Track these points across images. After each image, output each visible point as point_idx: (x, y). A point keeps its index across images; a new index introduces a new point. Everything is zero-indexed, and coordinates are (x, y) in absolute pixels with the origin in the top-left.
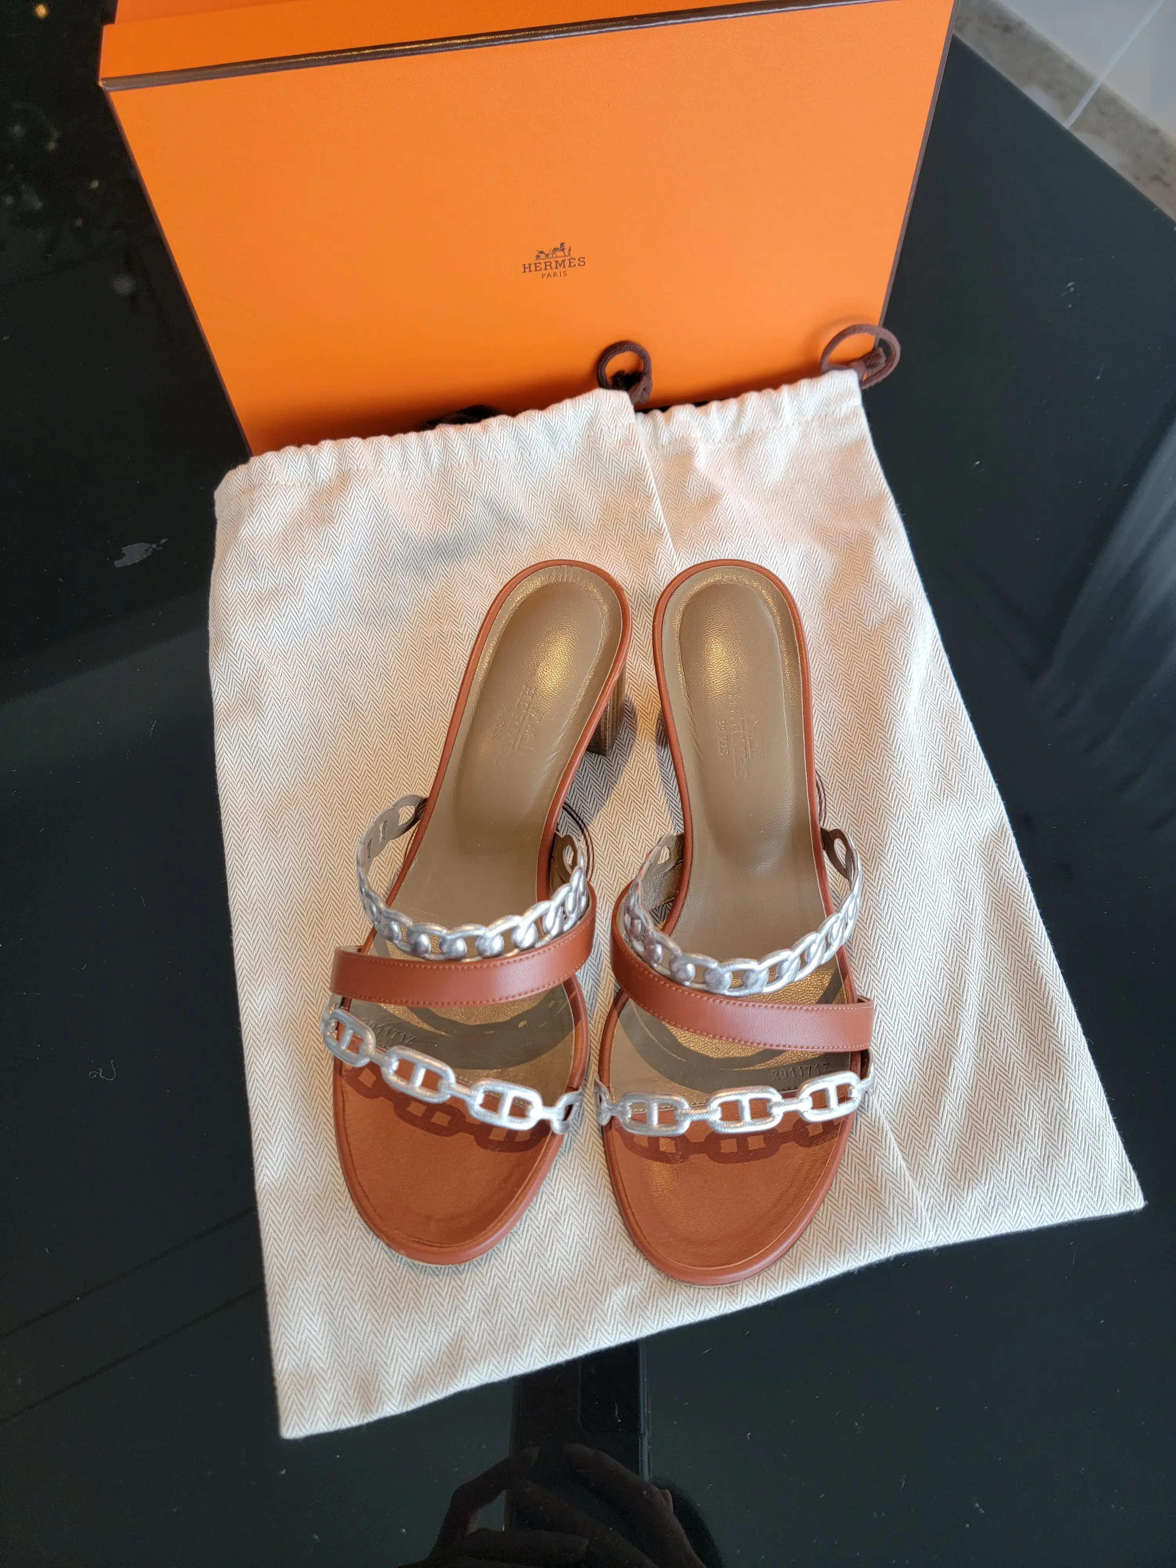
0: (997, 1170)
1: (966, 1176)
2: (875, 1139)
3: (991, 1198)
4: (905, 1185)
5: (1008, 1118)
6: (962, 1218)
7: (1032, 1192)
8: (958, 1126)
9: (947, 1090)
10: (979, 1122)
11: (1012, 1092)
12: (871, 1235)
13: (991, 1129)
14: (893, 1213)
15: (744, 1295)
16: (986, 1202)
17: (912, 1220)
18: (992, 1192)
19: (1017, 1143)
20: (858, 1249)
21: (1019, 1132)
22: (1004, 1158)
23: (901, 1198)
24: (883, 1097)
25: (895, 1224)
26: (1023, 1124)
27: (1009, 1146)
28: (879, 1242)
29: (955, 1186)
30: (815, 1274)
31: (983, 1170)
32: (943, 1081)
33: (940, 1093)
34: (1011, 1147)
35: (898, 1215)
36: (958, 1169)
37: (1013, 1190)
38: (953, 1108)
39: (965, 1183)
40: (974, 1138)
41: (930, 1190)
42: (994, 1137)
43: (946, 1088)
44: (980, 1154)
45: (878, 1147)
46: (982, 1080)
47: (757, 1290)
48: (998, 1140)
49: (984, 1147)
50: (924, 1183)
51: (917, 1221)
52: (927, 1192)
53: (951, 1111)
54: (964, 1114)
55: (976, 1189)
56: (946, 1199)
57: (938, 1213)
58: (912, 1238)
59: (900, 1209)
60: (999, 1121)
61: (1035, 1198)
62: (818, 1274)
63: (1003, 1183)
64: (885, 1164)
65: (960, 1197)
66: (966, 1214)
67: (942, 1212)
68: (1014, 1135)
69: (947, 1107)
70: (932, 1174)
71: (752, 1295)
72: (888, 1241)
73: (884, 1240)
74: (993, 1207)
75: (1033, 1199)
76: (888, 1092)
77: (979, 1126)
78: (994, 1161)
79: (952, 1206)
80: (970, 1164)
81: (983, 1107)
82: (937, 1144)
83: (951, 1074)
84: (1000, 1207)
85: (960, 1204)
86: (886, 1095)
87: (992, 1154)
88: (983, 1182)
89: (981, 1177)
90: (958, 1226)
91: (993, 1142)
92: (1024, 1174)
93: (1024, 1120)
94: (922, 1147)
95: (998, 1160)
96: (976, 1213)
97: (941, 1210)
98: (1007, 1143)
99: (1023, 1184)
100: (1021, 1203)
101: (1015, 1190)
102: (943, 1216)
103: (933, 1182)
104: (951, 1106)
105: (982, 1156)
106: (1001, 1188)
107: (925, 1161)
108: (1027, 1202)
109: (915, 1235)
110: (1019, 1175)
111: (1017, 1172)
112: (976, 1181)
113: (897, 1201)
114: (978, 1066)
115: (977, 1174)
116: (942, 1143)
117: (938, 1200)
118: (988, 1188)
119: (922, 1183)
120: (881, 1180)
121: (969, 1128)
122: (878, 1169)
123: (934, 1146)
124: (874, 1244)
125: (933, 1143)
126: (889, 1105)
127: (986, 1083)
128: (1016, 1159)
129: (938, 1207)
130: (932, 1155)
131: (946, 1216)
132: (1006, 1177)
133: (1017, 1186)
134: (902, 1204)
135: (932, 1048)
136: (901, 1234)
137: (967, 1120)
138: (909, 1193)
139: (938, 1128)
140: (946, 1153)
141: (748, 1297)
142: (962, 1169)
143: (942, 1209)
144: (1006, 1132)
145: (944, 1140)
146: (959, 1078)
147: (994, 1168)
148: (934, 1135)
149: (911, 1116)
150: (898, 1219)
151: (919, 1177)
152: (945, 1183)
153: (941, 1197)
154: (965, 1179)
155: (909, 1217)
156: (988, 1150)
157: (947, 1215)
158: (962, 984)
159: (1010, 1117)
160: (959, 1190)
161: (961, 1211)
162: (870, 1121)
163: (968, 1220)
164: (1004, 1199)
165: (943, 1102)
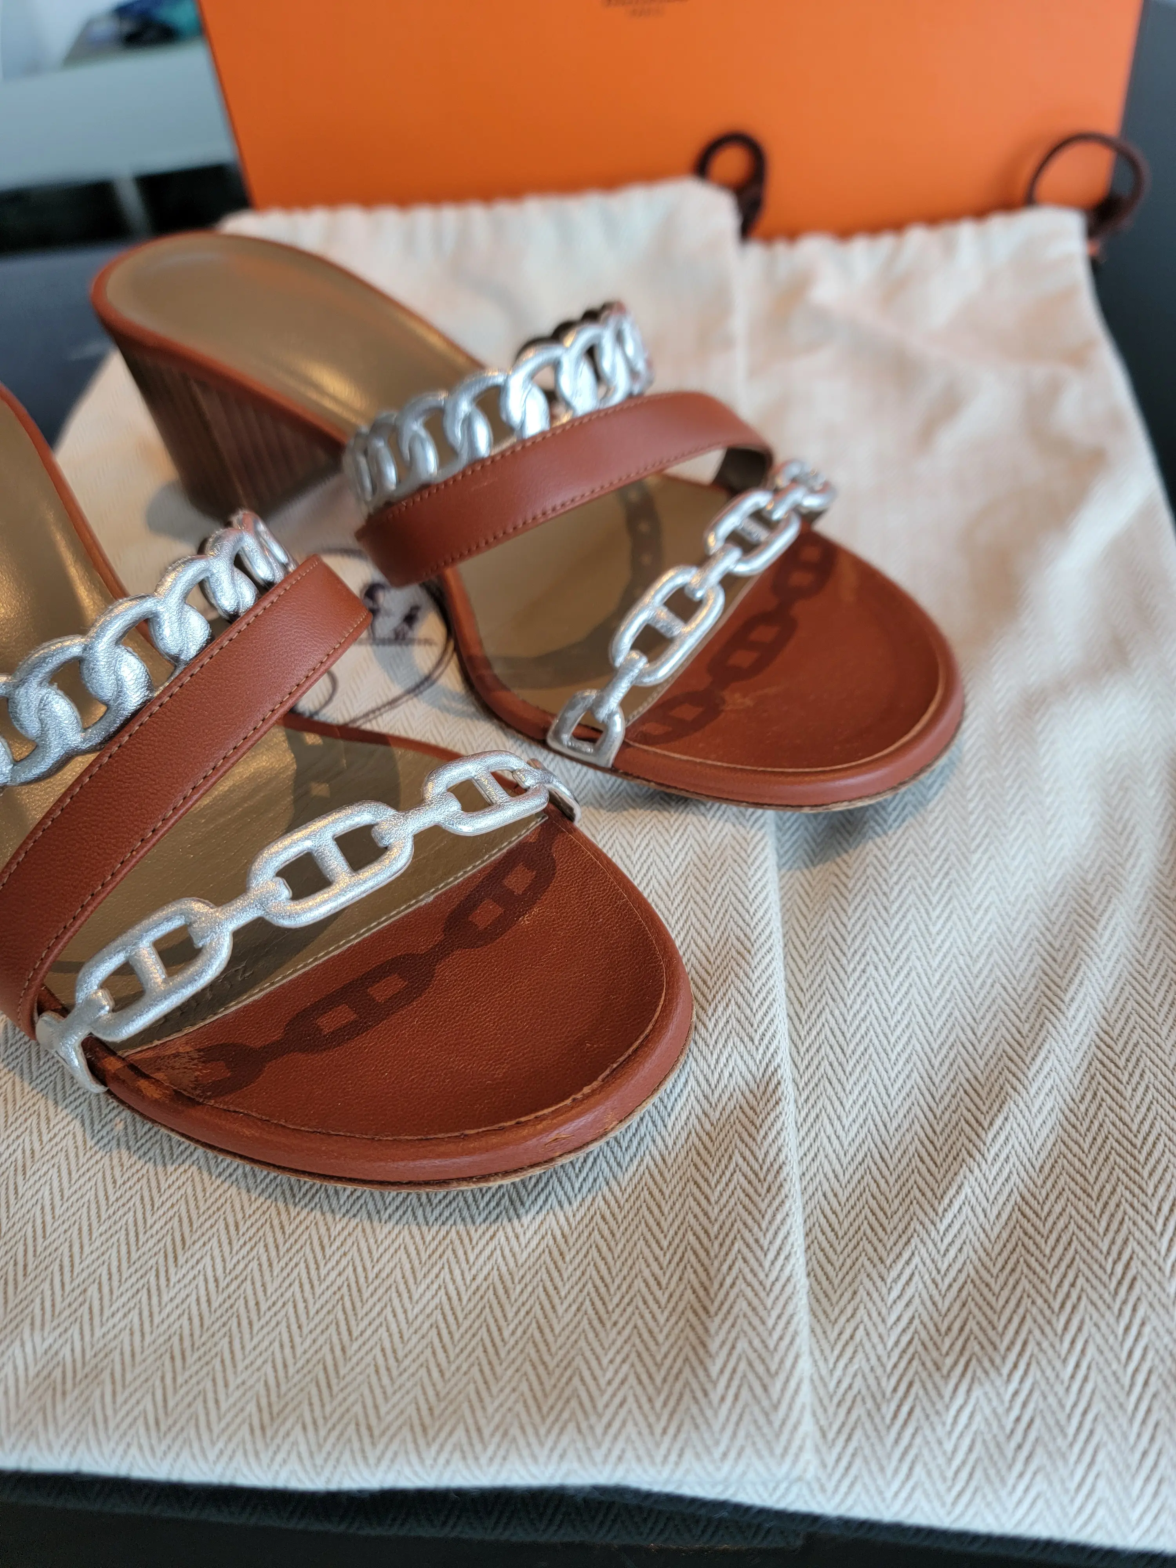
0: (1050, 1352)
1: (963, 1348)
2: (751, 1207)
3: (1018, 1419)
4: (779, 1317)
5: (1113, 1242)
6: (925, 1452)
7: (1139, 1435)
8: (982, 1236)
9: (978, 1156)
10: (1038, 1238)
11: (1137, 1191)
12: (646, 1407)
13: (1061, 1259)
14: (722, 1371)
15: (286, 1447)
16: (1002, 1427)
17: (765, 1403)
18: (1024, 1405)
19: (1125, 1302)
20: (599, 1430)
21: (1134, 1279)
22: (1080, 1329)
23: (757, 1342)
24: (825, 1141)
25: (715, 1397)
26: (1150, 1263)
27: (1100, 1303)
28: (658, 1430)
29: (929, 1364)
30: (470, 1456)
31: (1012, 1343)
32: (974, 1137)
33: (960, 1159)
34: (1103, 1308)
35: (731, 1379)
36: (949, 1329)
37: (1085, 1413)
38: (981, 1197)
39: (956, 1363)
40: (1013, 1270)
41: (860, 1355)
42: (1065, 1276)
43: (975, 1152)
44: (1018, 1305)
45: (750, 1222)
46: (1070, 1156)
47: (320, 1447)
48: (1073, 1285)
49: (1033, 1292)
50: (852, 1337)
51: (776, 1407)
52: (851, 1359)
53: (973, 1201)
54: (1004, 1216)
55: (981, 1384)
56: (895, 1390)
57: (864, 1418)
58: (749, 1451)
59: (743, 1365)
60: (1088, 1244)
61: (1145, 1454)
62: (476, 1459)
63: (1060, 1389)
64: (752, 1261)
65: (933, 1393)
66: (940, 1443)
67: (877, 1420)
68: (1120, 1283)
69: (966, 1190)
70: (878, 1320)
71: (305, 1455)
72: (682, 1436)
73: (672, 1431)
74: (1020, 1447)
75: (1138, 1455)
76: (840, 1132)
77: (1033, 1248)
78: (1047, 1329)
79: (905, 1409)
80: (985, 1323)
81: (1058, 1209)
82: (916, 1260)
83: (996, 1126)
84: (1040, 1451)
85: (930, 1410)
86: (833, 1138)
87: (1048, 1312)
88: (1005, 1371)
89: (1004, 1358)
90: (911, 1469)
91: (1059, 1285)
92: (1126, 1381)
93: (1154, 1255)
94: (876, 1260)
95: (1060, 1327)
96: (970, 1449)
97: (874, 1412)
98: (1095, 1297)
99: (1115, 1406)
100: (1101, 1456)
101: (1090, 1417)
102: (876, 1430)
103: (875, 1339)
104: (978, 1190)
105: (1021, 1311)
106: (1051, 1399)
107: (872, 1290)
108: (1119, 1459)
109: (760, 1444)
110: (1111, 1379)
111: (1107, 1372)
112: (987, 1364)
113: (742, 1345)
114: (1069, 1128)
115: (995, 1348)
116: (928, 1262)
117: (874, 1387)
118: (1016, 1393)
119: (846, 1336)
120: (728, 1294)
121: (1010, 1247)
122: (730, 1268)
123: (908, 1263)
124: (645, 1431)
125: (906, 1255)
126: (835, 1162)
127: (1077, 1164)
128: (1111, 1339)
129: (870, 1404)
130: (895, 1281)
131: (883, 1432)
132: (1073, 1377)
133: (1098, 1406)
134: (753, 1356)
135: (968, 1074)
136: (723, 1428)
137: (1008, 1230)
138: (781, 1338)
139: (931, 1228)
140: (932, 1287)
141: (294, 1456)
142: (962, 1329)
143: (879, 1409)
144: (1100, 1272)
145: (937, 1257)
146: (1013, 1140)
147: (1045, 1345)
148: (915, 1240)
149: (878, 1195)
150: (728, 1387)
151: (843, 1319)
152: (904, 1351)
153: (884, 1381)
154: (961, 1352)
155: (759, 1390)
156: (1040, 1301)
157: (889, 1428)
158: (1071, 971)
159: (1119, 1241)
160: (937, 1377)
161: (927, 1431)
162: (756, 1167)
163: (941, 1460)
164: (1056, 1431)
165: (959, 1179)
